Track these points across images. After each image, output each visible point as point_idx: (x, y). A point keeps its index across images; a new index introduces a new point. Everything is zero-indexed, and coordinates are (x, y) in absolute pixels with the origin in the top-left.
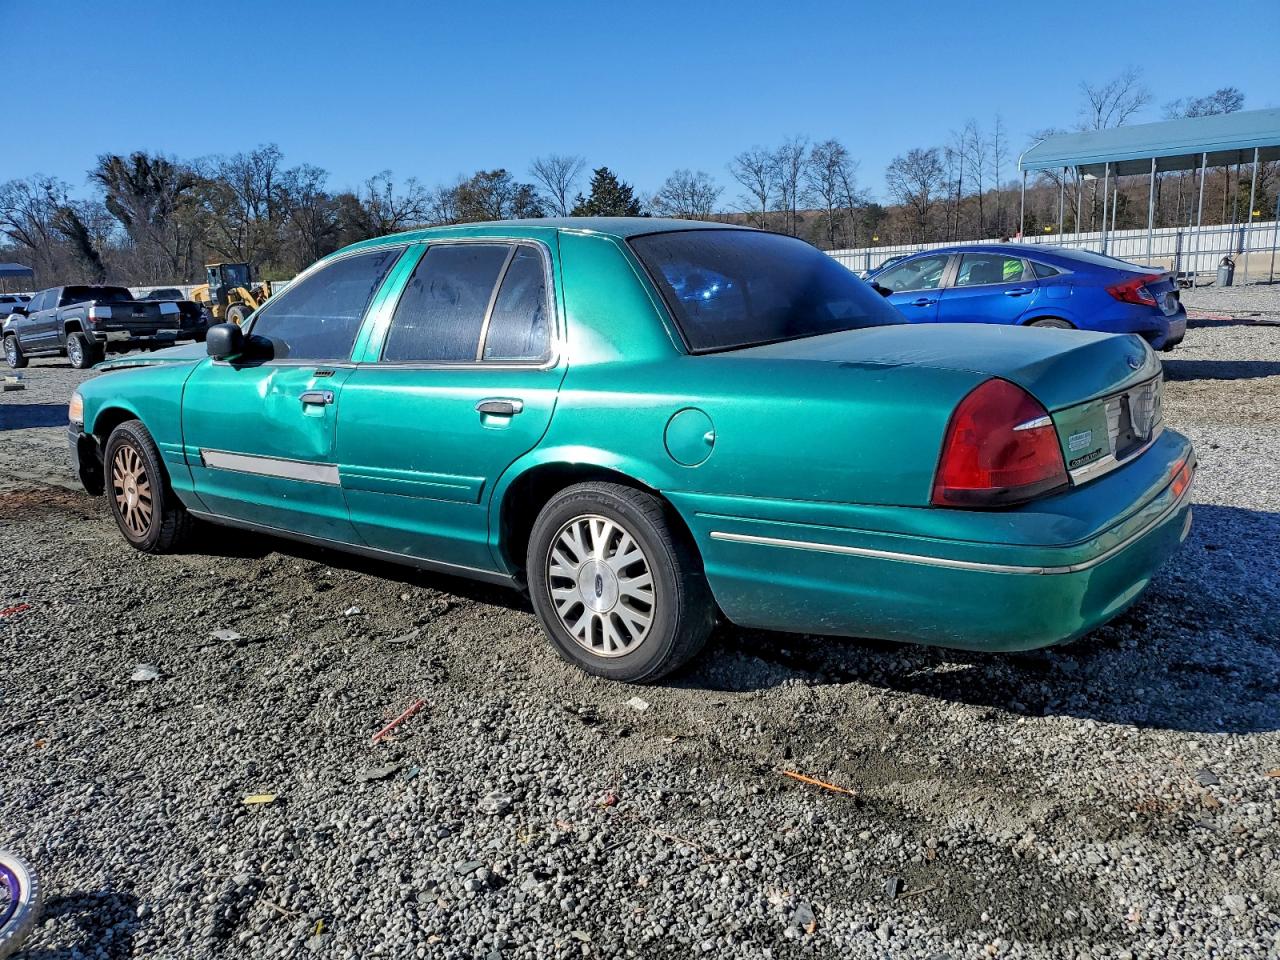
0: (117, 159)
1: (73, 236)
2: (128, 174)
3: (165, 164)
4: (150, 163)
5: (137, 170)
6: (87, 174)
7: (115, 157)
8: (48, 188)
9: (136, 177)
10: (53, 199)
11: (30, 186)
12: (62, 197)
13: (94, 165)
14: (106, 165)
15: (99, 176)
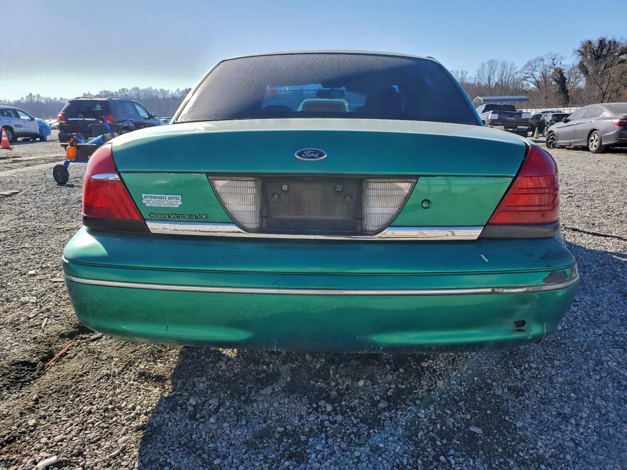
0: (590, 42)
1: (558, 82)
2: (593, 49)
3: (615, 42)
4: (607, 42)
5: (599, 47)
6: (573, 51)
7: (589, 41)
8: (553, 59)
9: (597, 51)
10: (554, 65)
11: (545, 59)
12: (559, 63)
13: (578, 46)
14: (584, 45)
15: (579, 51)
